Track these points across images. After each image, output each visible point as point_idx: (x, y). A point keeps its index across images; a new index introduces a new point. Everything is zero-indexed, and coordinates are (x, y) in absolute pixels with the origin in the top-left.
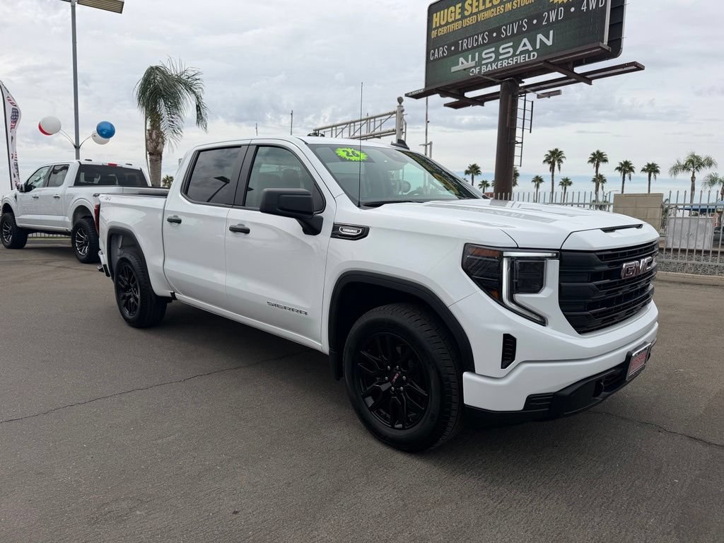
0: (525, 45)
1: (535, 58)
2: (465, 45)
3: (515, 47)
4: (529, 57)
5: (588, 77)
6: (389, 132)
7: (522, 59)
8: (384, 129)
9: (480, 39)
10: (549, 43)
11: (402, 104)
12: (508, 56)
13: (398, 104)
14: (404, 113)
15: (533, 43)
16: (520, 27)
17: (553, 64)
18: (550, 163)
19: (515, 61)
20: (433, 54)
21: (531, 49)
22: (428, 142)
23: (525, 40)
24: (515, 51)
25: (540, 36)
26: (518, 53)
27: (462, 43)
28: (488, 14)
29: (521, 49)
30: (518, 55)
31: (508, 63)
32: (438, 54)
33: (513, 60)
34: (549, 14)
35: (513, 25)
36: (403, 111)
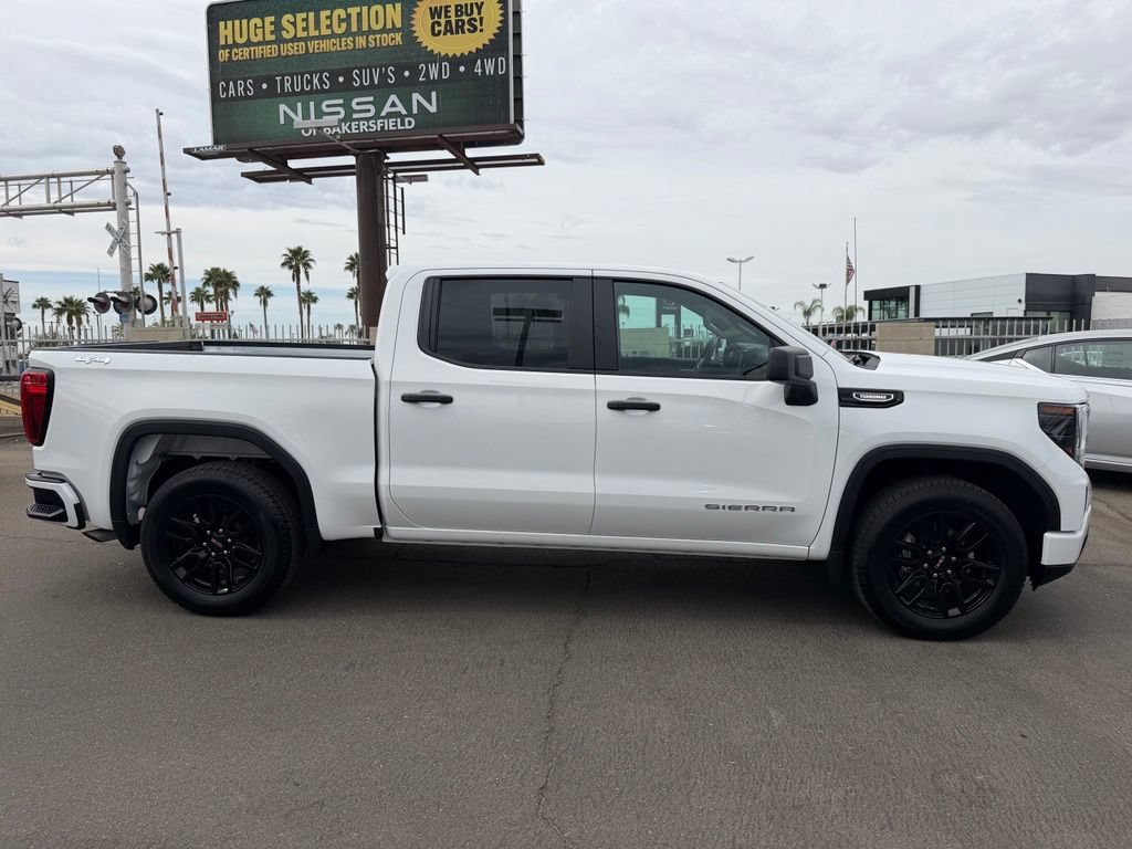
0: (393, 105)
1: (413, 125)
2: (287, 85)
3: (379, 105)
4: (403, 124)
5: (477, 163)
6: (99, 205)
7: (391, 124)
8: (78, 199)
9: (316, 81)
10: (433, 109)
11: (124, 159)
12: (365, 116)
13: (116, 158)
14: (128, 175)
15: (407, 104)
16: (384, 77)
17: (445, 139)
18: (291, 267)
19: (379, 125)
20: (226, 89)
21: (404, 112)
22: (173, 228)
23: (393, 98)
24: (378, 111)
25: (416, 97)
26: (383, 114)
27: (282, 81)
28: (326, 46)
29: (387, 109)
30: (383, 118)
31: (368, 127)
32: (236, 89)
33: (376, 124)
34: (427, 68)
35: (371, 72)
36: (127, 171)
